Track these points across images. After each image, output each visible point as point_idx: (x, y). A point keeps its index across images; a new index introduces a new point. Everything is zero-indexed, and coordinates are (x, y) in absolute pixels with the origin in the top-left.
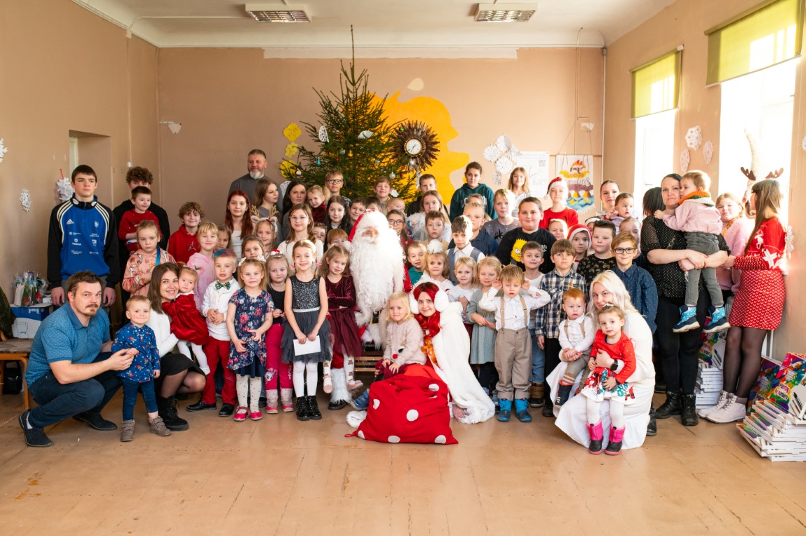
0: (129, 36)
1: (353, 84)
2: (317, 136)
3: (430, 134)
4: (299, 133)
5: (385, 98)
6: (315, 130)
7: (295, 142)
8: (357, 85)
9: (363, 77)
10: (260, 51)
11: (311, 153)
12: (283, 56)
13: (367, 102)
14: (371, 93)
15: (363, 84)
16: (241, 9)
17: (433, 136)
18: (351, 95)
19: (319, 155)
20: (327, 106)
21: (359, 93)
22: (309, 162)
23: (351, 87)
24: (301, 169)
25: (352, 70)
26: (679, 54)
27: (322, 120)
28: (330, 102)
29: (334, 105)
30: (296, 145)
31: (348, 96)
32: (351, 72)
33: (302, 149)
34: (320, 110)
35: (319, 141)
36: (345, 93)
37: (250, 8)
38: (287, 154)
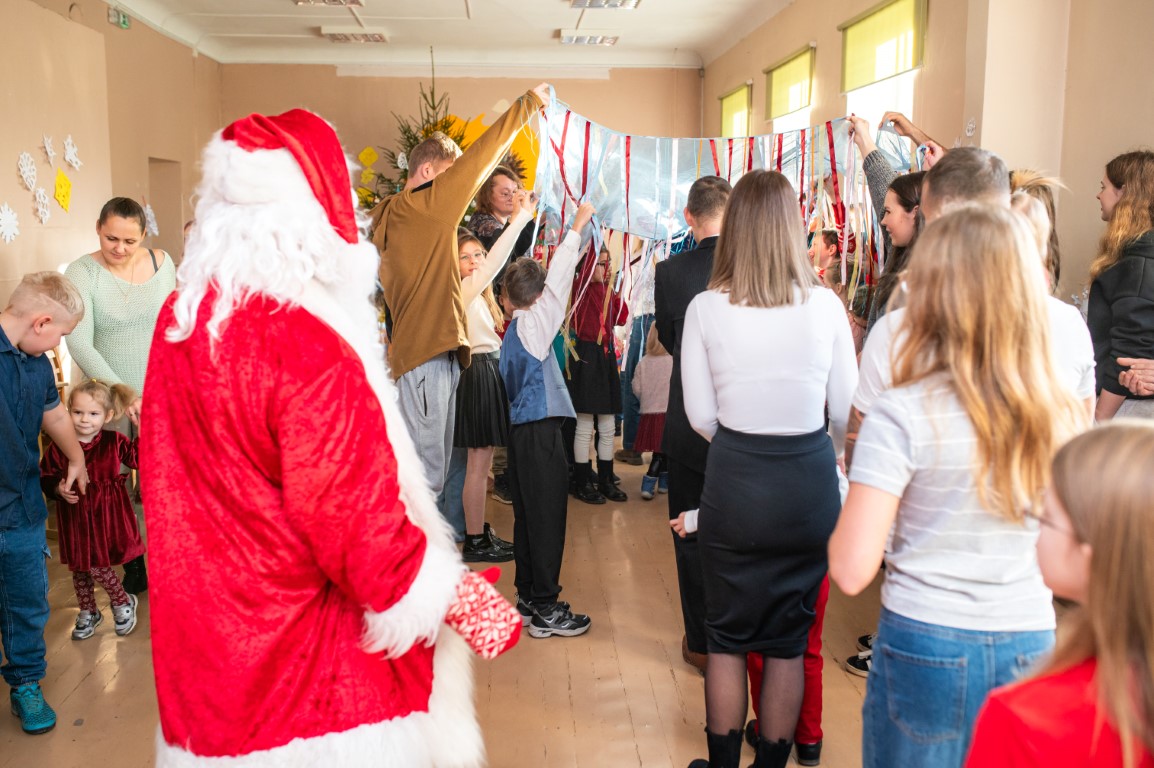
0: (195, 54)
1: (434, 108)
2: (396, 163)
3: (517, 159)
4: (375, 158)
5: (467, 123)
6: (393, 156)
7: (372, 167)
8: (437, 110)
9: (444, 102)
10: (332, 68)
11: (389, 181)
12: (358, 74)
13: (447, 128)
14: (452, 119)
15: (443, 109)
16: (317, 31)
17: (520, 162)
18: (431, 120)
19: (398, 182)
20: (406, 131)
21: (440, 118)
22: (387, 190)
23: (431, 111)
24: (379, 196)
25: (432, 94)
26: (751, 87)
27: (401, 146)
28: (409, 127)
29: (414, 129)
30: (373, 171)
31: (428, 121)
32: (431, 97)
33: (380, 176)
34: (399, 135)
35: (398, 167)
36: (425, 117)
37: (325, 30)
38: (363, 181)
